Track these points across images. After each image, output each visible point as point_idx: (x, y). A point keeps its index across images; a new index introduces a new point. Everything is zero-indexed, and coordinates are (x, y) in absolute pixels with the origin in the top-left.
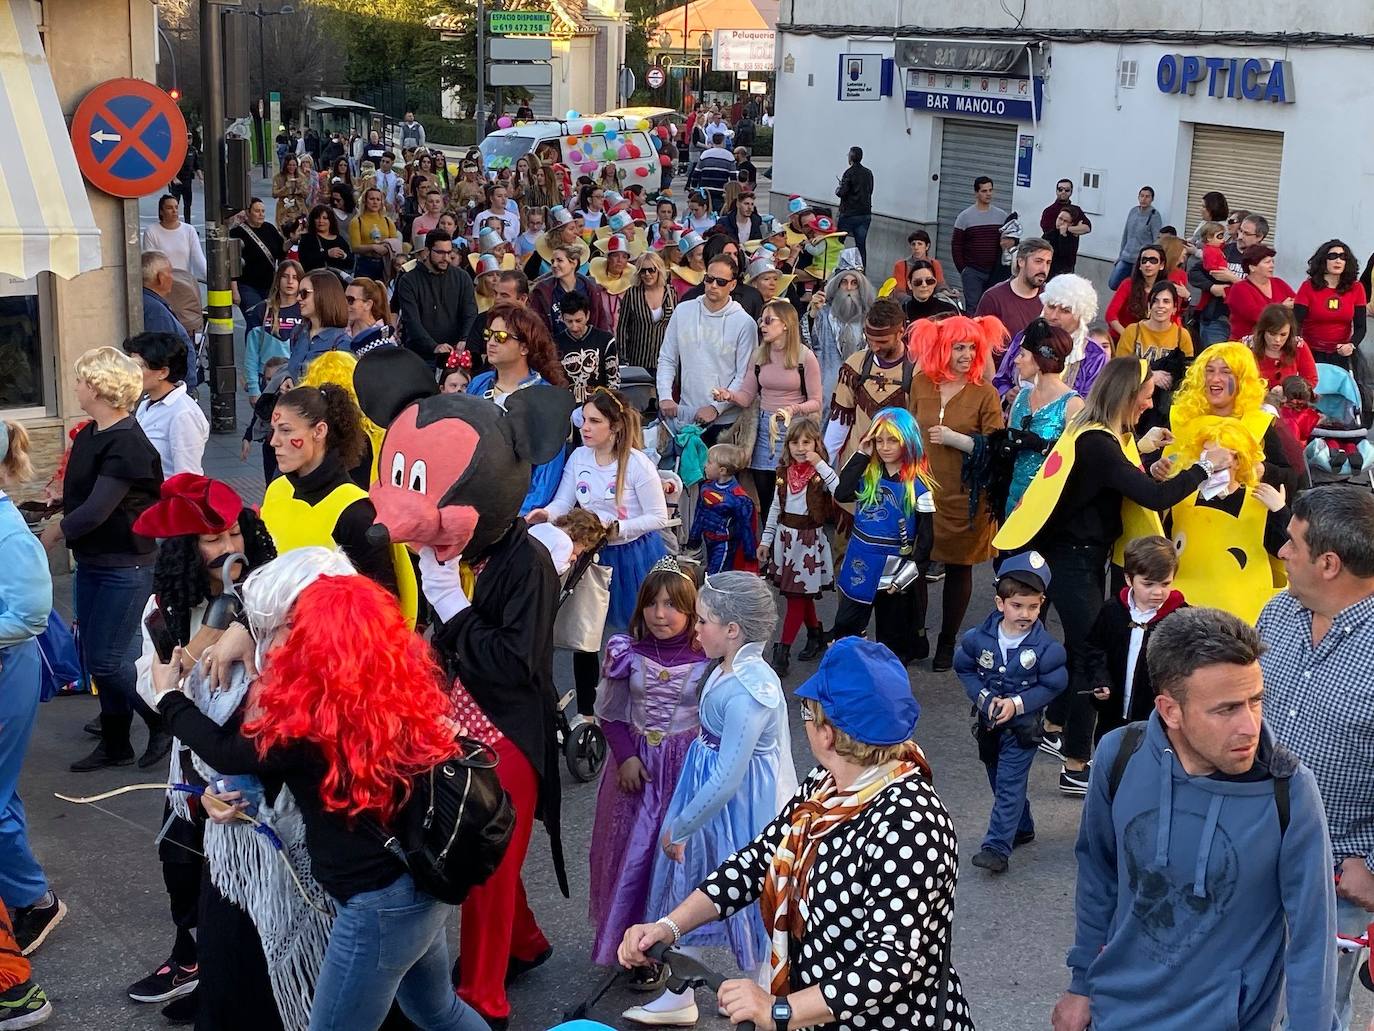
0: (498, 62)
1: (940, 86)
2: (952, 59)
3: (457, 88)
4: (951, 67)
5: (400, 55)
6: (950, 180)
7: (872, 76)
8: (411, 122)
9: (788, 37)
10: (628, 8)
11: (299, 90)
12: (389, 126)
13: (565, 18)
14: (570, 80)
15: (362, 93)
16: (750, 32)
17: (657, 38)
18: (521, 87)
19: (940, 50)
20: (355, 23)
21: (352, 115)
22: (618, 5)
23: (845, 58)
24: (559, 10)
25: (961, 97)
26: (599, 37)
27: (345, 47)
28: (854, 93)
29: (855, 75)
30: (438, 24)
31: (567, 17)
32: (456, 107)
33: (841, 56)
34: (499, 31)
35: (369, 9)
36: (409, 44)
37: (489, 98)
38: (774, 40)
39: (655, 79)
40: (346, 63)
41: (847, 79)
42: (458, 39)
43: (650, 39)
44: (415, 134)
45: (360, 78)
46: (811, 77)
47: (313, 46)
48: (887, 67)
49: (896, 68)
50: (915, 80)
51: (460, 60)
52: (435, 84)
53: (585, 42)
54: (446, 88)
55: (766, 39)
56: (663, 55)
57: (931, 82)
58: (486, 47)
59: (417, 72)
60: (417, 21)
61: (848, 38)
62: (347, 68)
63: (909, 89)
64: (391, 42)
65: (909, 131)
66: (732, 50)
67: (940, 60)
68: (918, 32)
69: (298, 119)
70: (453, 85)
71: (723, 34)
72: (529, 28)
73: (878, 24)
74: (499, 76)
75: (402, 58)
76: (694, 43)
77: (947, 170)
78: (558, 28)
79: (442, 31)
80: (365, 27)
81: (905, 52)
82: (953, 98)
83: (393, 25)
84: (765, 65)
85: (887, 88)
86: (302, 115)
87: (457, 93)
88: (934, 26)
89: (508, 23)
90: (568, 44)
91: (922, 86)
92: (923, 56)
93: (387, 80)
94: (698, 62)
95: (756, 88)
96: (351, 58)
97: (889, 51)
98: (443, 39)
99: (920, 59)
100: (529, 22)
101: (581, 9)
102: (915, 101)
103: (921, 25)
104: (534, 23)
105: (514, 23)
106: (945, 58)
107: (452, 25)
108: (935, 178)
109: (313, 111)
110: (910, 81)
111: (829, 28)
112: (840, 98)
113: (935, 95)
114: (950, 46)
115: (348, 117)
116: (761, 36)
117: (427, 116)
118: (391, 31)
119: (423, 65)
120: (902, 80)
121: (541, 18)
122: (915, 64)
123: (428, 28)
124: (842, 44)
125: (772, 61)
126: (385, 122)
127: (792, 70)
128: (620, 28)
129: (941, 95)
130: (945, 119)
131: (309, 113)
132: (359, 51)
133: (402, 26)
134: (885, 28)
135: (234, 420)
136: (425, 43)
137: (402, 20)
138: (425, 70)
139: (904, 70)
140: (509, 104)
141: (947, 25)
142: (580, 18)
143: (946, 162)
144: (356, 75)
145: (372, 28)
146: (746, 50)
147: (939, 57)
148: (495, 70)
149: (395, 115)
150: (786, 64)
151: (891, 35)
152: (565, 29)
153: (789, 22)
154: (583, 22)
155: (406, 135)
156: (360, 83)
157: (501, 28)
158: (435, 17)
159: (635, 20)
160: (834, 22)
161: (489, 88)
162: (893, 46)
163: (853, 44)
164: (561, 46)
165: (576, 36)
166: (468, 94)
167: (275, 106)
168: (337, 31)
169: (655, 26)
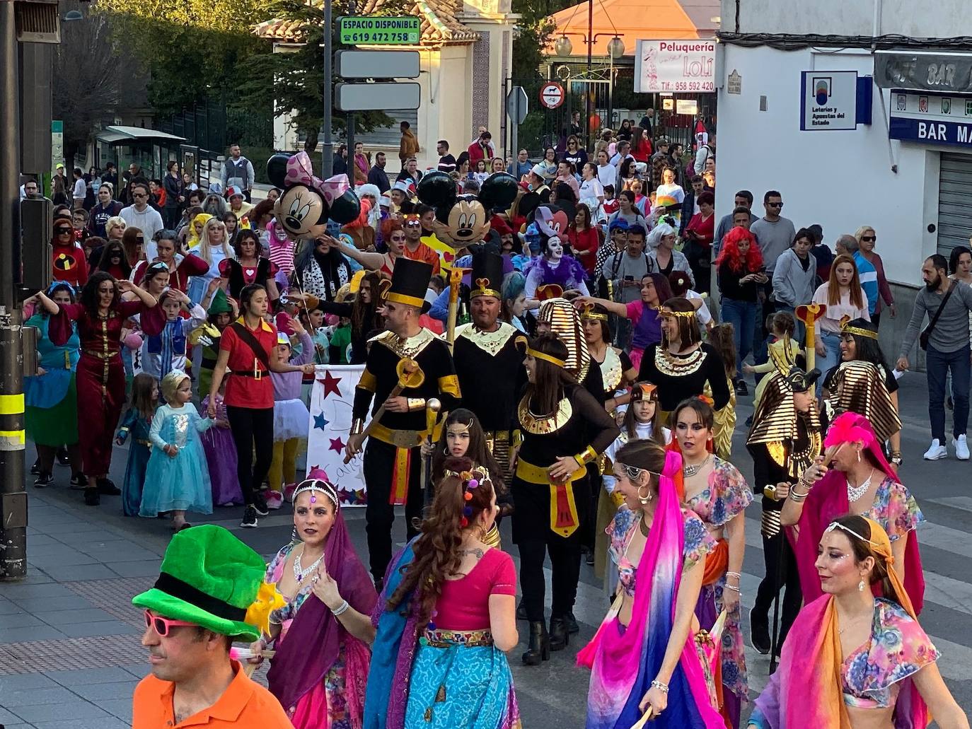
0: (350, 81)
1: (934, 112)
2: (950, 77)
3: (295, 112)
4: (949, 88)
5: (220, 71)
6: (951, 231)
7: (844, 99)
8: (236, 157)
9: (733, 50)
10: (516, 8)
11: (87, 117)
12: (205, 162)
13: (435, 22)
14: (440, 100)
15: (169, 119)
16: (682, 44)
17: (553, 44)
18: (380, 112)
19: (934, 67)
20: (161, 32)
21: (157, 149)
22: (502, 4)
23: (809, 77)
24: (426, 11)
25: (963, 125)
26: (479, 46)
27: (148, 62)
28: (821, 121)
29: (822, 98)
30: (270, 31)
31: (436, 20)
32: (293, 136)
33: (804, 74)
34: (351, 42)
35: (179, 16)
36: (231, 58)
37: (337, 125)
38: (713, 54)
39: (552, 97)
40: (149, 81)
41: (812, 102)
42: (295, 51)
43: (544, 46)
44: (242, 172)
45: (166, 101)
46: (763, 100)
47: (105, 61)
48: (864, 87)
49: (875, 88)
50: (901, 105)
51: (298, 78)
52: (266, 107)
53: (460, 51)
54: (279, 114)
55: (704, 52)
56: (559, 64)
57: (923, 107)
58: (336, 61)
59: (241, 92)
60: (242, 28)
61: (812, 50)
62: (151, 88)
63: (894, 115)
64: (208, 55)
65: (895, 169)
66: (661, 67)
67: (934, 80)
68: (903, 43)
69: (84, 153)
70: (288, 110)
71: (647, 46)
72: (391, 37)
73: (851, 33)
74: (352, 99)
75: (222, 74)
76: (601, 49)
77: (948, 219)
78: (425, 35)
79: (274, 40)
80: (175, 36)
81: (887, 70)
82: (952, 128)
83: (211, 34)
84: (703, 84)
85: (864, 114)
86: (90, 148)
87: (294, 120)
88: (924, 34)
89: (364, 31)
90: (438, 54)
91: (911, 111)
92: (912, 74)
93: (201, 102)
94: (607, 75)
95: (684, 107)
96: (154, 75)
97: (866, 67)
98: (277, 50)
99: (908, 77)
100: (390, 30)
101: (455, 11)
102: (903, 131)
103: (907, 34)
104: (397, 31)
105: (371, 32)
106: (941, 77)
107: (288, 32)
108: (931, 228)
109: (104, 143)
110: (895, 106)
111: (786, 38)
112: (803, 128)
113: (928, 123)
114: (947, 61)
115: (151, 152)
116: (697, 48)
117: (256, 149)
118: (210, 41)
119: (250, 85)
120: (884, 104)
121: (406, 25)
122: (900, 84)
123: (256, 38)
124: (803, 59)
125: (712, 79)
126: (200, 156)
127: (738, 90)
128: (506, 33)
129: (937, 123)
130: (942, 153)
131: (99, 146)
132: (166, 67)
133: (222, 35)
134: (860, 38)
135: (24, 563)
136: (252, 56)
137: (223, 27)
138: (251, 91)
139: (887, 91)
140: (362, 132)
141: (942, 35)
142: (454, 21)
143: (946, 208)
144: (161, 97)
145: (183, 38)
146: (678, 66)
147: (932, 74)
148: (345, 89)
149: (214, 146)
150: (731, 83)
151: (867, 46)
152: (435, 35)
153: (733, 29)
154: (458, 27)
155: (230, 174)
156: (167, 106)
157: (355, 38)
158: (266, 23)
159: (525, 22)
160: (792, 30)
161: (337, 112)
162: (872, 61)
163: (817, 57)
164: (431, 58)
165: (448, 44)
166: (310, 120)
167: (57, 138)
168: (139, 42)
169: (550, 29)
